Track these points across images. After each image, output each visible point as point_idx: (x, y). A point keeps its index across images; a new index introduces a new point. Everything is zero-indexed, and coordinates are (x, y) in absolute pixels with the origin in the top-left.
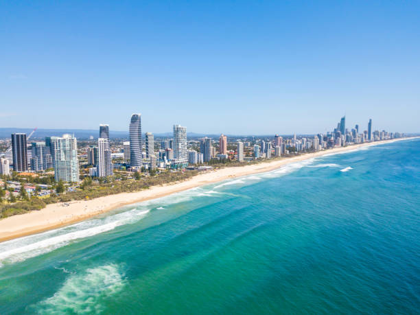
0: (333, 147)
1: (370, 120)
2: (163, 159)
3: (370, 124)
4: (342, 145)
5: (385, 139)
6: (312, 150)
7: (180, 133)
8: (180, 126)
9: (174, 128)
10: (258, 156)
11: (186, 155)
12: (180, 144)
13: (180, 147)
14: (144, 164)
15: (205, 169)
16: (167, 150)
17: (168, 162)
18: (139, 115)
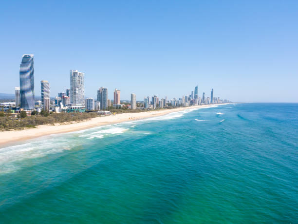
0: (194, 105)
1: (212, 90)
2: (59, 104)
3: (212, 92)
4: (199, 104)
5: (220, 103)
6: (181, 105)
7: (77, 78)
8: (77, 71)
9: (71, 73)
10: (147, 107)
11: (84, 101)
12: (77, 89)
13: (77, 92)
14: (37, 108)
15: (104, 114)
16: (64, 98)
17: (64, 106)
18: (32, 56)
